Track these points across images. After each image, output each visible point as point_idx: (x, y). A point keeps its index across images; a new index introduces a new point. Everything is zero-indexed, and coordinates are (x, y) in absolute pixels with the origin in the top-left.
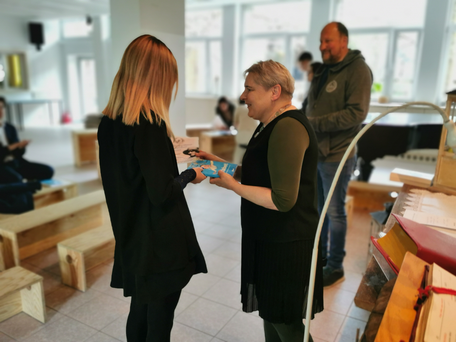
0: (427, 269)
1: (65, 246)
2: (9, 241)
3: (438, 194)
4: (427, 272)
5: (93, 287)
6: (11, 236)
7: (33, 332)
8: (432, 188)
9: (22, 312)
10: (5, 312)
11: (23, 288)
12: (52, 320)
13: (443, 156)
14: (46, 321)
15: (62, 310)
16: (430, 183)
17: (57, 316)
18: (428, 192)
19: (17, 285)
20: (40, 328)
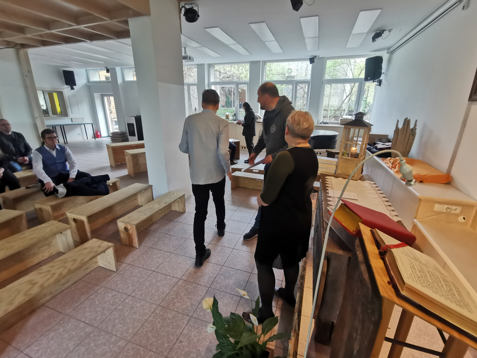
0: (372, 232)
1: (123, 222)
2: (82, 222)
3: (339, 178)
4: (374, 234)
5: (143, 244)
6: (84, 219)
7: (109, 278)
8: (335, 175)
9: (99, 266)
10: (87, 268)
11: (101, 253)
12: (121, 268)
13: (341, 158)
14: (117, 270)
15: (126, 261)
16: (334, 172)
17: (124, 265)
18: (334, 177)
19: (97, 251)
20: (114, 275)
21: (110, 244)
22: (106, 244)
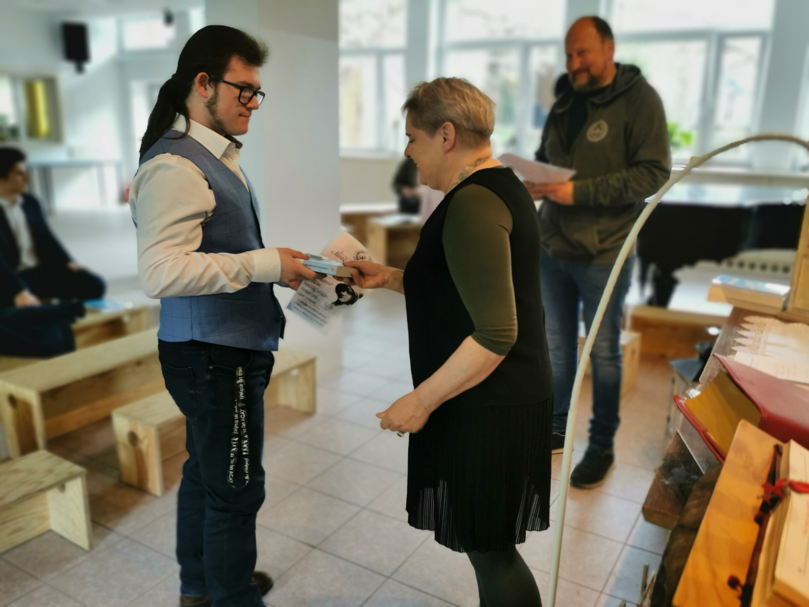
0: (778, 451)
1: (126, 415)
2: (27, 407)
3: (795, 325)
4: (778, 456)
6: (32, 397)
7: (68, 566)
8: (784, 315)
9: (50, 531)
10: (20, 529)
11: (50, 487)
12: (102, 545)
13: (807, 257)
14: (92, 546)
15: (120, 528)
16: (780, 305)
17: (111, 538)
18: (777, 322)
19: (41, 483)
20: (81, 559)
21: (77, 469)
22: (67, 466)
